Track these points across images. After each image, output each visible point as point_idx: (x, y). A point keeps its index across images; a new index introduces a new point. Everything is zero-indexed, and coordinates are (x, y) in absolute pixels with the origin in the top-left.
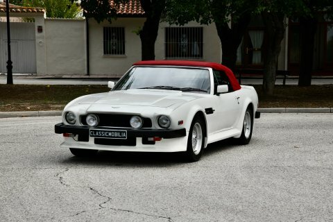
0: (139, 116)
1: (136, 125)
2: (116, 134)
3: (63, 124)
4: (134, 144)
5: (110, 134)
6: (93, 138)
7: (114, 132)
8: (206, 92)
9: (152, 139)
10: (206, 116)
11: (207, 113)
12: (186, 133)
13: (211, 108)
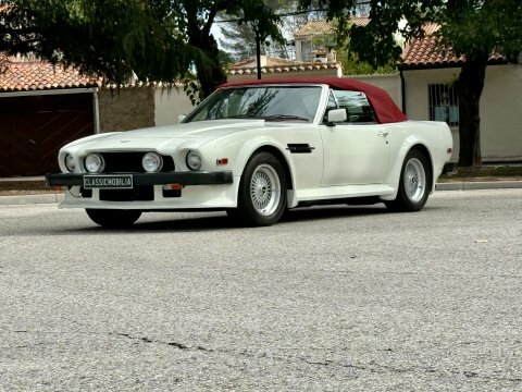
0: (154, 152)
1: (151, 167)
2: (118, 182)
5: (110, 182)
6: (98, 190)
7: (115, 178)
8: (306, 120)
9: (169, 187)
10: (288, 154)
11: (292, 151)
12: (234, 178)
13: (306, 145)
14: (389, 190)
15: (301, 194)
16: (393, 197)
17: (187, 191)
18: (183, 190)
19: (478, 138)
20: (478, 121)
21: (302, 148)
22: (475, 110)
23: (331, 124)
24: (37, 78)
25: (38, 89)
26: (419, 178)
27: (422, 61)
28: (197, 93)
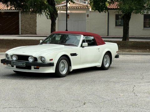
0: (32, 56)
1: (31, 60)
2: (21, 64)
3: (5, 59)
4: (30, 69)
5: (19, 64)
6: (15, 66)
7: (20, 63)
8: (76, 46)
9: (36, 67)
10: (70, 57)
11: (72, 56)
12: (54, 64)
13: (76, 54)
14: (99, 64)
15: (74, 67)
16: (100, 66)
17: (41, 68)
18: (40, 68)
19: (128, 32)
20: (129, 28)
21: (74, 55)
22: (128, 25)
23: (83, 47)
24: (3, 7)
25: (3, 10)
26: (108, 61)
27: (114, 7)
28: (49, 16)
